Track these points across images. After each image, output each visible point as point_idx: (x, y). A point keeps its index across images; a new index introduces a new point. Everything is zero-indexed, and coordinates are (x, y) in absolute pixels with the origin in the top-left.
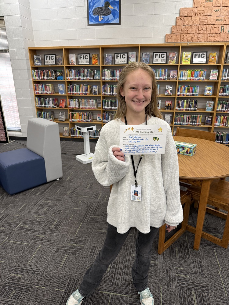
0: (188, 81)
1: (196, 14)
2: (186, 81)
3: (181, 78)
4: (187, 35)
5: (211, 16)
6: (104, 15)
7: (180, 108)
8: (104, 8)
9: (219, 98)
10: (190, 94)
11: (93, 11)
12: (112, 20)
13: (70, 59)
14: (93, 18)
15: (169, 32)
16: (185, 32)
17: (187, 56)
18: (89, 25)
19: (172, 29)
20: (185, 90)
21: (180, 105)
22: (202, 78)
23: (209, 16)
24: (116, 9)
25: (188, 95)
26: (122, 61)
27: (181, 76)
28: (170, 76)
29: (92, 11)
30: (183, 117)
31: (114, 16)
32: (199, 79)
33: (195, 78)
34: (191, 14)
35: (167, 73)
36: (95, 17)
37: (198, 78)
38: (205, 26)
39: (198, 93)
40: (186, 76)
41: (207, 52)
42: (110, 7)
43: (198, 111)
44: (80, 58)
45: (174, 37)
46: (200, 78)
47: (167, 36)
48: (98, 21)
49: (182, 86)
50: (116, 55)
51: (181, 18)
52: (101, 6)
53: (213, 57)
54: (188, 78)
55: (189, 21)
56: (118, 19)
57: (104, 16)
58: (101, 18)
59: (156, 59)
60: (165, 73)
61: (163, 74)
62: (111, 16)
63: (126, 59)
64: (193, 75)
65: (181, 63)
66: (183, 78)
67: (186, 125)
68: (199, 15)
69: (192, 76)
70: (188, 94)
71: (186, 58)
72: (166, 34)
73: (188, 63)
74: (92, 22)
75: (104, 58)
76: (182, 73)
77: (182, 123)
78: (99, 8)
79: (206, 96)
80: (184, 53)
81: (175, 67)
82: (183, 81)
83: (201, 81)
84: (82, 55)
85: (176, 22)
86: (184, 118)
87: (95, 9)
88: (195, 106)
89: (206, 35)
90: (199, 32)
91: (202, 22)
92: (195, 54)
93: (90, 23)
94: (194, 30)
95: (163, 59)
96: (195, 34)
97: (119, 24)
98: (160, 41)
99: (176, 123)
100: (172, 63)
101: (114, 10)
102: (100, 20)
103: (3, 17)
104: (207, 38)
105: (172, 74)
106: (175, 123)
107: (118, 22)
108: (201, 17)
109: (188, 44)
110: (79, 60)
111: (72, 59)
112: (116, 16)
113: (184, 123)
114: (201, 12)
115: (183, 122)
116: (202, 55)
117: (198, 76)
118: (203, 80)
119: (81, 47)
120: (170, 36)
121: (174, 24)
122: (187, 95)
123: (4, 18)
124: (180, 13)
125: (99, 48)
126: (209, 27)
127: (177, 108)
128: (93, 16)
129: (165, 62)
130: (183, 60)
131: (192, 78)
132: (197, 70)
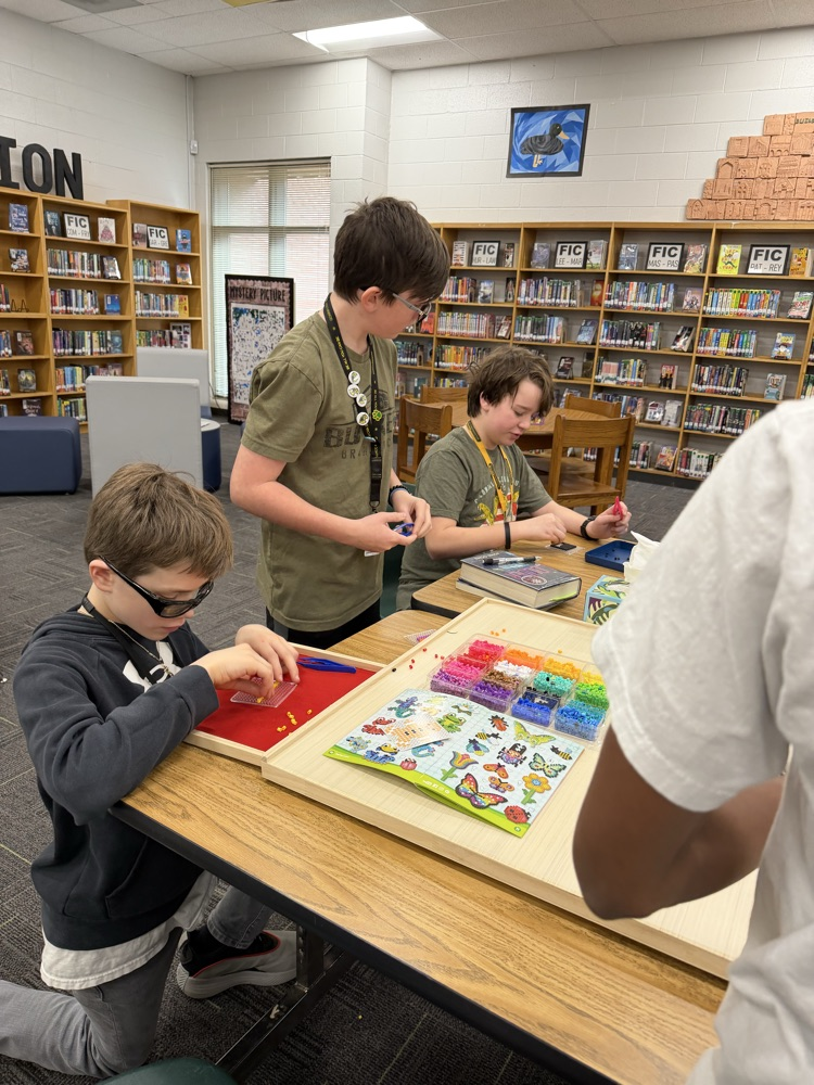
0: (731, 317)
1: (770, 153)
2: (726, 316)
3: (714, 309)
4: (744, 202)
5: (808, 156)
6: (545, 153)
7: (704, 387)
8: (548, 138)
9: (809, 367)
10: (734, 351)
11: (522, 145)
12: (564, 165)
13: (455, 253)
14: (519, 160)
15: (696, 196)
16: (738, 195)
17: (730, 256)
18: (509, 175)
19: (705, 187)
20: (718, 339)
21: (705, 379)
22: (767, 312)
23: (803, 156)
24: (576, 140)
25: (731, 354)
26: (573, 261)
27: (714, 303)
28: (685, 303)
29: (519, 145)
30: (708, 409)
31: (569, 155)
32: (759, 315)
33: (748, 311)
34: (757, 151)
35: (671, 294)
36: (524, 157)
37: (756, 312)
38: (792, 183)
39: (751, 351)
40: (726, 304)
41: (788, 247)
42: (563, 136)
43: (743, 398)
44: (478, 250)
45: (709, 206)
46: (761, 311)
47: (692, 204)
48: (531, 168)
49: (712, 330)
50: (560, 245)
51: (730, 161)
52: (541, 133)
53: (799, 260)
54: (733, 310)
55: (753, 168)
56: (577, 163)
57: (545, 156)
58: (538, 159)
59: (654, 259)
60: (667, 294)
61: (662, 296)
62: (561, 157)
63: (582, 256)
64: (745, 304)
65: (714, 271)
66: (718, 310)
67: (716, 432)
68: (779, 153)
69: (741, 306)
70: (729, 351)
71: (730, 259)
72: (690, 200)
73: (734, 273)
74: (518, 168)
75: (530, 254)
76: (716, 295)
77: (705, 425)
78: (536, 137)
79: (775, 358)
80: (723, 247)
81: (696, 281)
82: (718, 316)
83: (763, 318)
84: (483, 244)
85: (718, 171)
86: (711, 413)
87: (527, 139)
88: (737, 385)
89: (793, 205)
90: (776, 196)
91: (784, 172)
92: (757, 251)
93: (513, 171)
94: (761, 190)
95: (672, 259)
96: (762, 202)
97: (579, 174)
98: (674, 216)
99: (691, 424)
100: (692, 269)
101: (571, 143)
102: (535, 166)
103: (330, 158)
104: (796, 210)
105: (688, 298)
106: (686, 424)
107: (577, 170)
108: (782, 158)
109: (734, 225)
110: (475, 256)
111: (459, 252)
112: (573, 156)
113: (710, 427)
114: (782, 147)
115: (709, 423)
116: (774, 252)
117: (758, 306)
118: (769, 316)
119: (480, 226)
120: (698, 203)
121: (712, 176)
122: (727, 354)
123: (332, 160)
124: (728, 150)
125: (519, 230)
126: (803, 183)
127: (695, 386)
128: (520, 155)
129: (676, 268)
130: (720, 264)
131: (740, 310)
132: (754, 291)
